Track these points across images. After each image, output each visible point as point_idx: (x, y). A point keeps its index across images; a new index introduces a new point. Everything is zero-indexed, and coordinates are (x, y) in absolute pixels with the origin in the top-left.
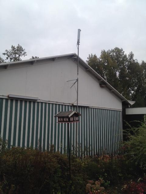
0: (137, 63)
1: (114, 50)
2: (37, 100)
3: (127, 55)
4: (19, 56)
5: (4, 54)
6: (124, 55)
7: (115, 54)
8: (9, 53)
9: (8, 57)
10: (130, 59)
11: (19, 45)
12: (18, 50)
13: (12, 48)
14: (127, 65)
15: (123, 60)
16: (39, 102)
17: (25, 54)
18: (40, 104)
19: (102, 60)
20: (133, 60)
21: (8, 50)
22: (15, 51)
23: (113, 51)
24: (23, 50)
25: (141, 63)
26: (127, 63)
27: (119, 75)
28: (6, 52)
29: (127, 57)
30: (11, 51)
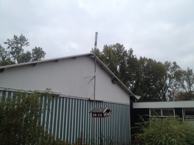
0: (136, 58)
1: (116, 45)
2: (59, 95)
3: (127, 51)
4: (22, 45)
5: (6, 43)
6: (125, 51)
7: (116, 49)
8: (11, 42)
9: (10, 46)
10: (130, 55)
11: (22, 35)
12: (20, 40)
13: (14, 37)
14: (127, 60)
15: (124, 55)
16: (61, 97)
17: (28, 44)
18: (62, 99)
19: (104, 54)
20: (132, 56)
21: (10, 40)
22: (18, 41)
23: (114, 46)
24: (25, 40)
25: (139, 58)
26: (127, 58)
27: (120, 68)
28: (8, 41)
29: (127, 52)
30: (13, 41)
